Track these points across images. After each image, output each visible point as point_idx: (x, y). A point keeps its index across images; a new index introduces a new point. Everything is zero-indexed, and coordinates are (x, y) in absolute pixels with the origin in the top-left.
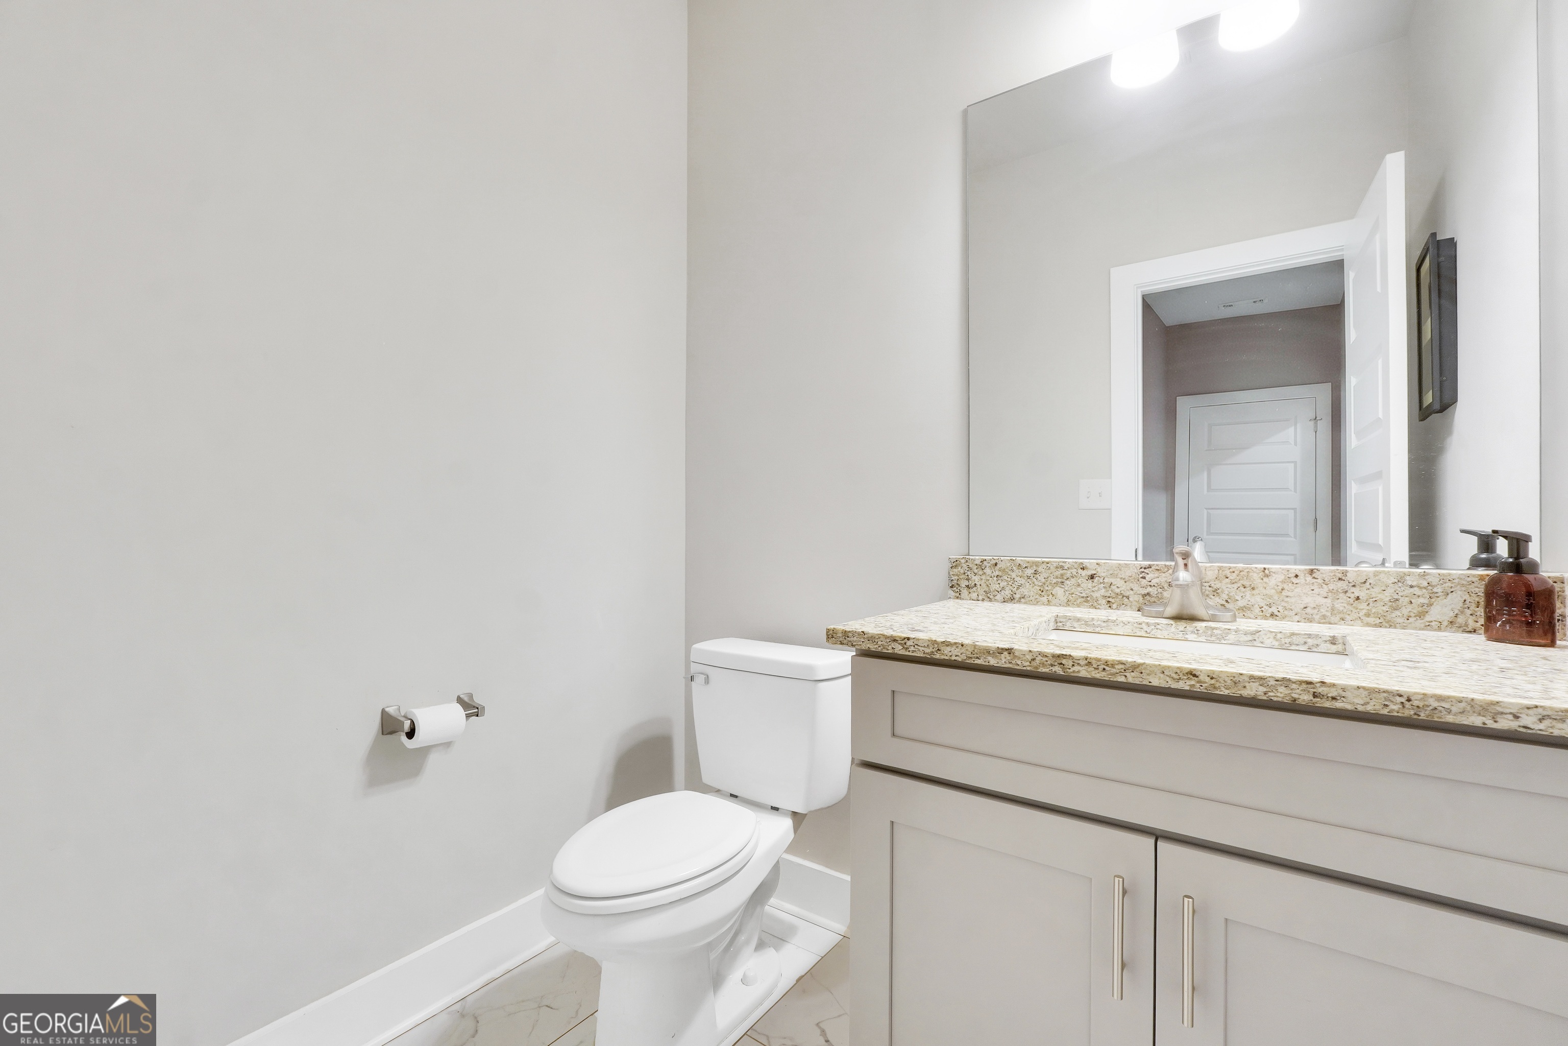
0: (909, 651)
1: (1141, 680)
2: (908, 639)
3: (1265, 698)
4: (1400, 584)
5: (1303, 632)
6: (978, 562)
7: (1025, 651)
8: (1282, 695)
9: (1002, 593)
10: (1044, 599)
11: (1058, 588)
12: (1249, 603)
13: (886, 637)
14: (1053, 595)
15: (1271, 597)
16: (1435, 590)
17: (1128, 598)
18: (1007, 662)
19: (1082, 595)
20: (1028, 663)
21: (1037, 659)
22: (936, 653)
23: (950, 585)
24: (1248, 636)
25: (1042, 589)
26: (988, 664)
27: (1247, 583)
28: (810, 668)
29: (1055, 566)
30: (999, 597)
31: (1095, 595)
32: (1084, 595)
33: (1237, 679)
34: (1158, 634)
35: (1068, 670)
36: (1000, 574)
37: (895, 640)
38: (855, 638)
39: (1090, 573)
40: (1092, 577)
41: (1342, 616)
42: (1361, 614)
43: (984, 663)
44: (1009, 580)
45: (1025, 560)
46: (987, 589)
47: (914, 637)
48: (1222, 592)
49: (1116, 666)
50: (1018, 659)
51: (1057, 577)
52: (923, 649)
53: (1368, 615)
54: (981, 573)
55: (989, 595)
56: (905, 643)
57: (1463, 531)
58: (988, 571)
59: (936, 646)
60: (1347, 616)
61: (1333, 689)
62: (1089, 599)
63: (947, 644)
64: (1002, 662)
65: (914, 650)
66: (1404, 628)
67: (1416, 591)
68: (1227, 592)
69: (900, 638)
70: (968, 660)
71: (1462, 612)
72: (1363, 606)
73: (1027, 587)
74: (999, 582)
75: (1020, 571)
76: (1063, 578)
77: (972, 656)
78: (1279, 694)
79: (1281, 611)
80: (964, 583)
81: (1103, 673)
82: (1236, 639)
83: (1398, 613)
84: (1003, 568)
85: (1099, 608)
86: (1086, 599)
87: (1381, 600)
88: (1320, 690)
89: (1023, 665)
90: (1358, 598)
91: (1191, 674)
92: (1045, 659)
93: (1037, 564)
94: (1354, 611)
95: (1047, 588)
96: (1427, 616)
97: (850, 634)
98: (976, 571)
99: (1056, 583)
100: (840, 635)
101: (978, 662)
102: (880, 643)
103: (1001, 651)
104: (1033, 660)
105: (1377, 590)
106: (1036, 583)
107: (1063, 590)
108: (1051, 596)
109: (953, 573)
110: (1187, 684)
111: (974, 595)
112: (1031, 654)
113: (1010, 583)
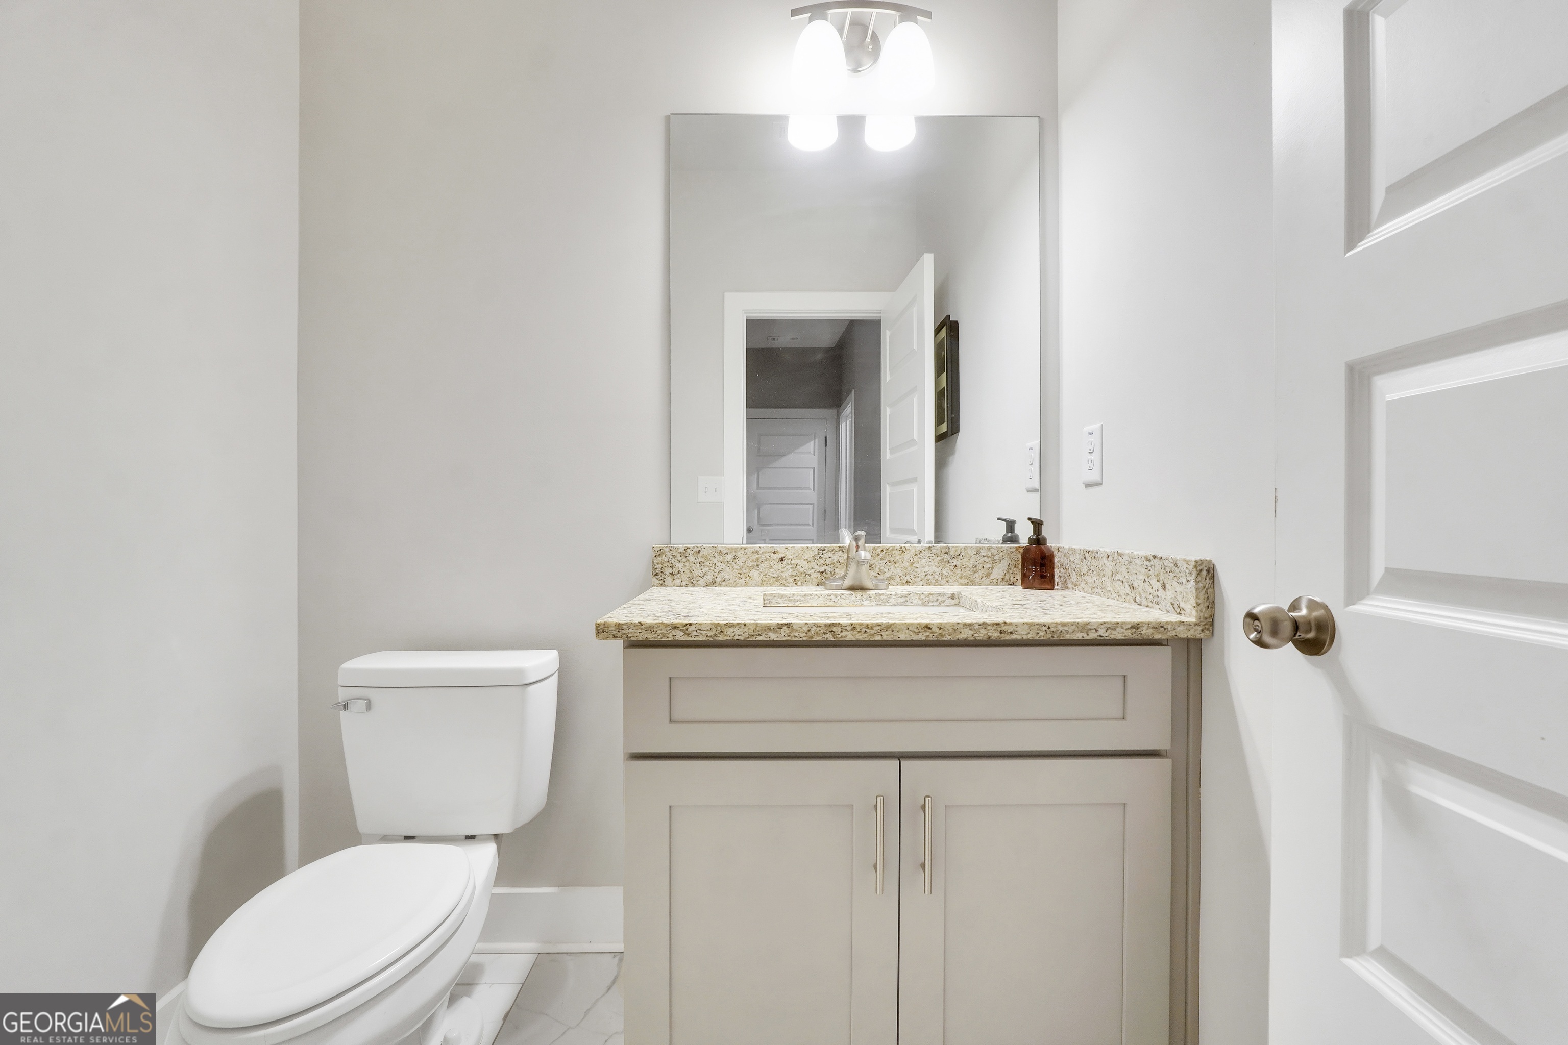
0: (691, 636)
1: (892, 636)
2: (690, 624)
3: (972, 639)
4: (978, 555)
5: (936, 593)
6: (682, 550)
7: (802, 624)
8: (982, 635)
9: (705, 578)
10: (742, 581)
11: (754, 570)
12: (893, 574)
13: (666, 625)
14: (750, 577)
15: (906, 568)
16: (995, 558)
17: (810, 575)
18: (786, 635)
19: (774, 575)
20: (804, 634)
21: (812, 629)
22: (719, 635)
23: (654, 574)
24: (903, 598)
25: (740, 572)
26: (768, 639)
27: (892, 559)
28: (520, 672)
29: (751, 551)
30: (702, 582)
31: (784, 575)
32: (775, 575)
33: (956, 627)
34: (843, 602)
35: (837, 636)
36: (703, 560)
37: (675, 627)
38: (631, 630)
39: (780, 556)
40: (782, 559)
41: (947, 579)
42: (958, 577)
43: (765, 639)
44: (711, 565)
45: (726, 547)
46: (690, 575)
47: (696, 622)
48: (876, 566)
49: (874, 628)
50: (796, 632)
51: (753, 561)
52: (706, 633)
53: (961, 578)
54: (684, 560)
55: (692, 580)
56: (687, 629)
57: (999, 519)
58: (691, 558)
59: (719, 628)
60: (950, 579)
61: (1011, 627)
62: (779, 578)
63: (731, 625)
64: (782, 636)
65: (697, 634)
66: (980, 585)
67: (986, 559)
68: (879, 567)
69: (681, 624)
70: (751, 638)
71: (1008, 572)
72: (959, 571)
73: (727, 571)
74: (702, 567)
75: (721, 557)
76: (758, 562)
77: (754, 633)
78: (980, 635)
79: (913, 578)
80: (668, 571)
81: (865, 635)
82: (895, 602)
83: (976, 575)
84: (705, 555)
85: (787, 586)
86: (777, 579)
87: (968, 566)
88: (1004, 628)
89: (801, 636)
90: (956, 566)
91: (927, 627)
92: (818, 629)
93: (736, 550)
94: (954, 575)
95: (745, 571)
96: (991, 576)
97: (625, 627)
98: (680, 559)
99: (753, 566)
100: (613, 629)
101: (759, 638)
102: (659, 632)
103: (780, 626)
104: (809, 630)
105: (966, 559)
106: (735, 567)
107: (758, 572)
108: (748, 578)
109: (657, 562)
110: (924, 635)
111: (678, 582)
112: (807, 626)
113: (712, 569)
